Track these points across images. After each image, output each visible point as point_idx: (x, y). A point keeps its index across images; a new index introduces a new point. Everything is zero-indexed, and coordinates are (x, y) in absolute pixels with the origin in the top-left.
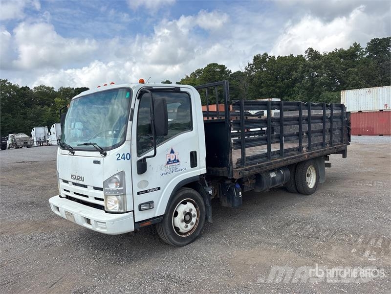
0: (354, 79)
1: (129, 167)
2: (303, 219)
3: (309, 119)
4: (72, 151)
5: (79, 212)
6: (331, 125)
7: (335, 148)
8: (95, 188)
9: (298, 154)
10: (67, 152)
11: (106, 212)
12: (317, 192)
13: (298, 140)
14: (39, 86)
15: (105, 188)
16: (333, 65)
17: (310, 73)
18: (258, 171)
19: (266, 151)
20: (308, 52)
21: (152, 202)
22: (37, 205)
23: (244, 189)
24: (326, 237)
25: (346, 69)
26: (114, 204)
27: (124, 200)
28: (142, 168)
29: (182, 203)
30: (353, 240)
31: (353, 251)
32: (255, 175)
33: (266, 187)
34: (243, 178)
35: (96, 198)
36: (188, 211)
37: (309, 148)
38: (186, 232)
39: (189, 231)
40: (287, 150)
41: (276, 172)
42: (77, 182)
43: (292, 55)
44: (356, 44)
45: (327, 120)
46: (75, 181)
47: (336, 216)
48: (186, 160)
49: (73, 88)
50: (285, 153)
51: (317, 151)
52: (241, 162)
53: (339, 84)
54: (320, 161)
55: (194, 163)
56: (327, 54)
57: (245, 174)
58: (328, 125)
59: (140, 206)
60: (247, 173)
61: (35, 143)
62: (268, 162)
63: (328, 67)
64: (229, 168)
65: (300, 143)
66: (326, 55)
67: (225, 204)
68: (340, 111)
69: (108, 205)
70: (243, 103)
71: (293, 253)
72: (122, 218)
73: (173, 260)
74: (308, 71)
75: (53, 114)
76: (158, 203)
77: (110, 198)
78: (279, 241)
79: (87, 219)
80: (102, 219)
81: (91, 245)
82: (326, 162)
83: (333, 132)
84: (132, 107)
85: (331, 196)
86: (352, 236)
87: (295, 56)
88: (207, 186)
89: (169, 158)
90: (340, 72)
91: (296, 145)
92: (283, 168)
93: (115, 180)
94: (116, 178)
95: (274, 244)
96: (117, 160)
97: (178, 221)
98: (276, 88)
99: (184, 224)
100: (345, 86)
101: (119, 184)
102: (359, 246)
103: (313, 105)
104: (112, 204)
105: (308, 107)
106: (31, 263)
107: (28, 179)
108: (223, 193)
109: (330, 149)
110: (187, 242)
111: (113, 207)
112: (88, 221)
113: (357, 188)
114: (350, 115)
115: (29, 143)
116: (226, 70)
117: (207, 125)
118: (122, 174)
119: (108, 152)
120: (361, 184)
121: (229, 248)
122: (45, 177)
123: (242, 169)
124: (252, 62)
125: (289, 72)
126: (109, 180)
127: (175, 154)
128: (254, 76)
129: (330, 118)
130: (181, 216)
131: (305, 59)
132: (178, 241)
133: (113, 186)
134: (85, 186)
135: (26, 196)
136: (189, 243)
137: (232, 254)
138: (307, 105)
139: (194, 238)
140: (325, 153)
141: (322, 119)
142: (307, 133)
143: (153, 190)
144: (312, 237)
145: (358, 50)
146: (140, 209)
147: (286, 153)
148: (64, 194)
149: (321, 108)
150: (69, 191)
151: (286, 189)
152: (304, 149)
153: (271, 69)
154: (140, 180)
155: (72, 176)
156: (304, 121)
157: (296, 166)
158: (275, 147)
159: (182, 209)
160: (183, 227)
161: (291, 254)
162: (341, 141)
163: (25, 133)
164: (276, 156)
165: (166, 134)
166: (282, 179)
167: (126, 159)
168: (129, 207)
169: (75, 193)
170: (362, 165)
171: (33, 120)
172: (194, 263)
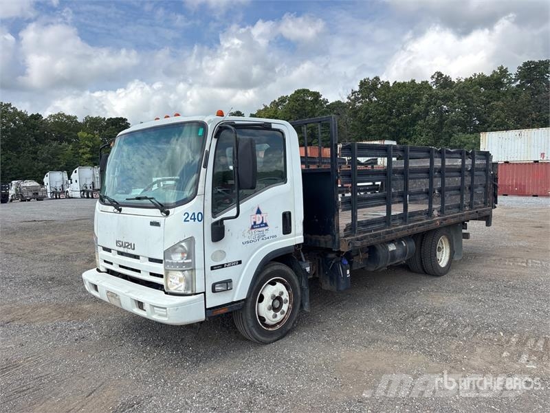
0: (498, 117)
1: (200, 231)
2: (434, 309)
3: (442, 172)
4: (118, 206)
5: (128, 293)
6: (472, 181)
7: (477, 212)
8: (151, 260)
9: (427, 219)
10: (111, 208)
11: (166, 293)
12: (452, 272)
13: (427, 200)
14: (57, 113)
15: (167, 260)
16: (469, 97)
17: (438, 107)
18: (373, 241)
19: (385, 214)
20: (436, 76)
21: (230, 281)
22: (60, 283)
23: (353, 265)
24: (467, 335)
25: (489, 103)
26: (178, 282)
27: (192, 278)
28: (218, 233)
29: (270, 283)
30: (503, 340)
31: (505, 354)
32: (368, 247)
33: (383, 264)
34: (351, 251)
35: (151, 274)
36: (277, 295)
37: (441, 211)
38: (275, 323)
39: (278, 323)
40: (413, 214)
41: (396, 243)
42: (125, 250)
43: (413, 81)
44: (502, 67)
45: (466, 173)
46: (122, 249)
47: (479, 307)
48: (276, 224)
49: (105, 118)
50: (409, 217)
51: (452, 216)
52: (351, 229)
53: (478, 122)
54: (455, 229)
55: (287, 229)
56: (463, 80)
57: (356, 245)
58: (468, 180)
59: (214, 286)
60: (358, 244)
61: (49, 195)
62: (388, 230)
63: (464, 99)
64: (335, 236)
65: (430, 204)
66: (461, 82)
67: (327, 286)
68: (485, 162)
69: (169, 283)
70: (356, 148)
71: (423, 356)
72: (190, 302)
73: (256, 362)
74: (435, 104)
75: (76, 154)
76: (238, 282)
77: (172, 274)
78: (402, 339)
79: (139, 302)
80: (162, 303)
81: (140, 339)
82: (464, 231)
83: (475, 190)
84: (207, 148)
85: (470, 279)
86: (502, 335)
87: (418, 81)
88: (304, 260)
89: (254, 220)
90: (479, 106)
91: (425, 207)
92: (406, 238)
93: (180, 248)
94: (182, 246)
95: (396, 343)
96: (185, 221)
97: (264, 308)
98: (390, 125)
99: (272, 312)
100: (486, 125)
101: (186, 255)
102: (512, 348)
103: (448, 152)
104: (176, 281)
105: (442, 154)
106: (57, 363)
107: (43, 245)
108: (324, 272)
109: (470, 214)
110: (275, 338)
111: (177, 286)
112: (140, 305)
113: (505, 268)
114: (497, 167)
115: (40, 194)
116: (321, 99)
117: (306, 175)
118: (191, 241)
119: (171, 211)
120: (511, 264)
121: (333, 347)
122: (67, 243)
123: (353, 237)
124: (357, 89)
125: (408, 105)
126: (173, 250)
127: (262, 215)
128: (360, 109)
129: (470, 171)
130: (267, 301)
131: (431, 87)
132: (263, 336)
133: (177, 258)
134: (137, 257)
135: (42, 269)
136: (278, 340)
137: (339, 356)
138: (440, 152)
139: (284, 332)
140: (463, 218)
141: (460, 171)
142: (440, 191)
143: (232, 264)
144: (447, 335)
145: (505, 76)
146: (214, 291)
147: (411, 218)
148: (103, 266)
149: (458, 156)
150: (112, 264)
151: (409, 268)
152: (435, 213)
153: (384, 100)
154: (215, 250)
155: (117, 242)
156: (436, 173)
157: (423, 235)
158: (397, 210)
159: (269, 291)
160: (269, 316)
161: (421, 357)
162: (484, 203)
163: (35, 180)
164: (398, 222)
165: (253, 187)
166: (404, 254)
167: (196, 220)
168: (199, 287)
169: (120, 266)
170: (511, 236)
171: (46, 162)
172: (287, 367)
